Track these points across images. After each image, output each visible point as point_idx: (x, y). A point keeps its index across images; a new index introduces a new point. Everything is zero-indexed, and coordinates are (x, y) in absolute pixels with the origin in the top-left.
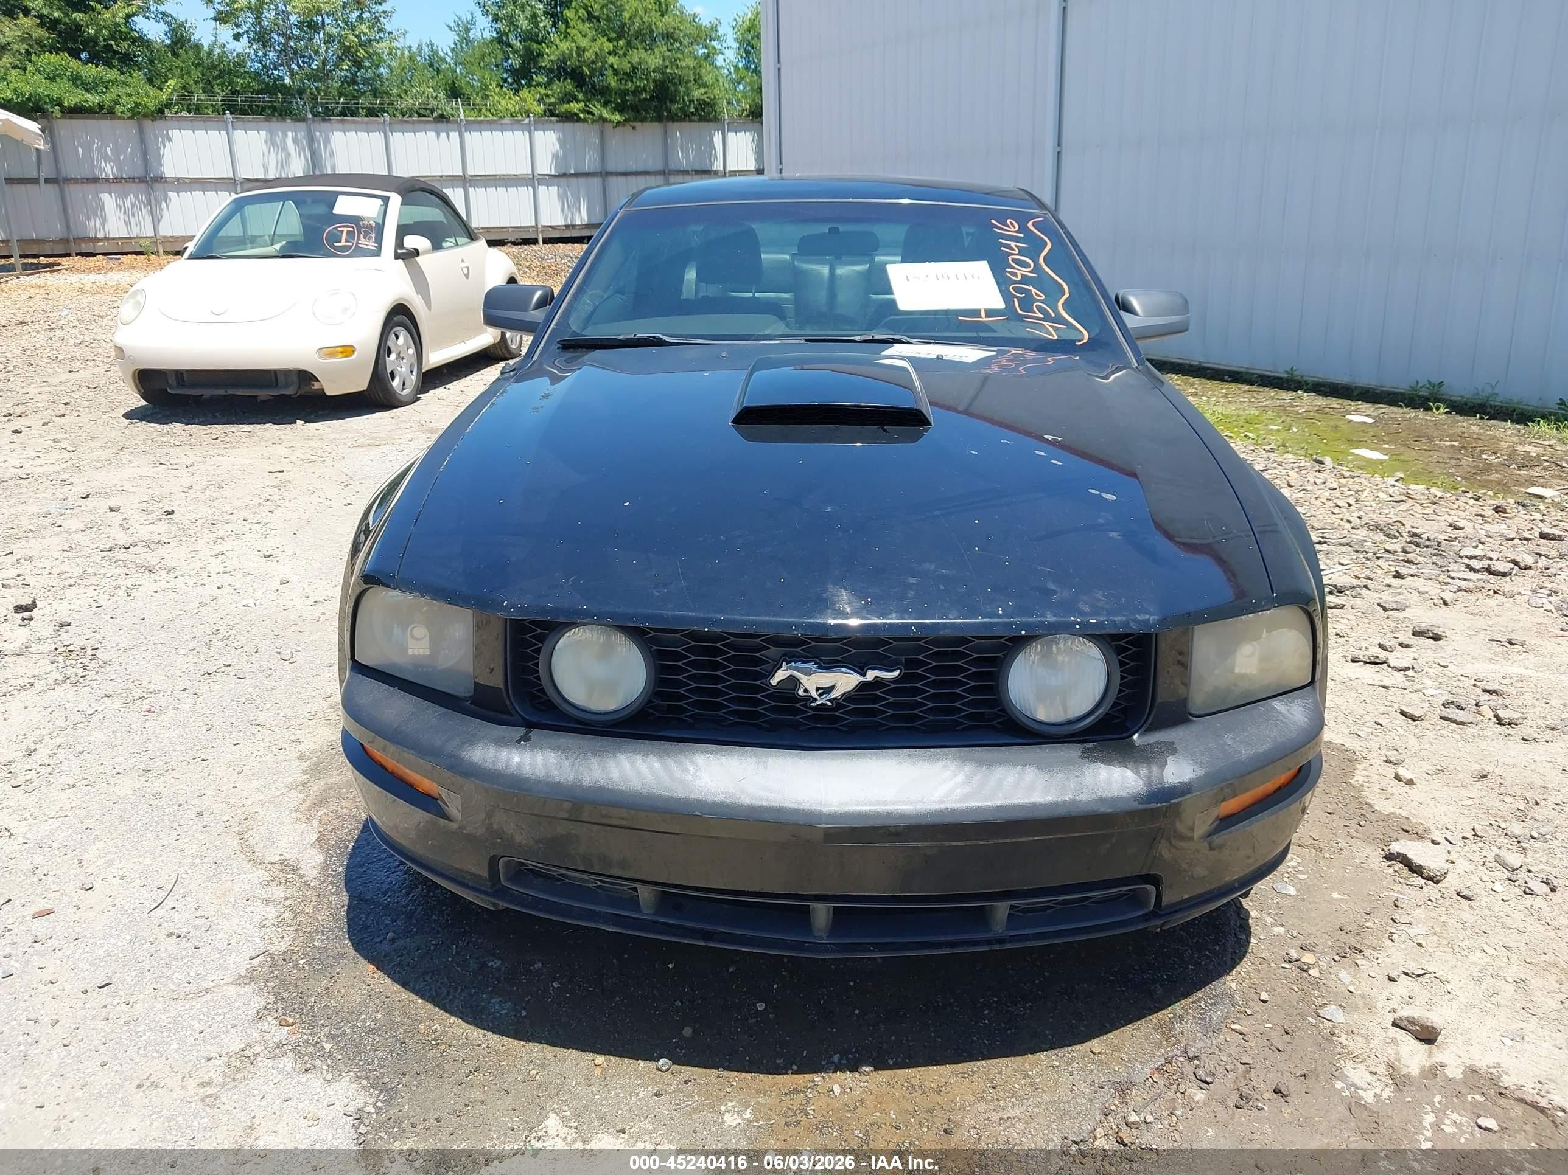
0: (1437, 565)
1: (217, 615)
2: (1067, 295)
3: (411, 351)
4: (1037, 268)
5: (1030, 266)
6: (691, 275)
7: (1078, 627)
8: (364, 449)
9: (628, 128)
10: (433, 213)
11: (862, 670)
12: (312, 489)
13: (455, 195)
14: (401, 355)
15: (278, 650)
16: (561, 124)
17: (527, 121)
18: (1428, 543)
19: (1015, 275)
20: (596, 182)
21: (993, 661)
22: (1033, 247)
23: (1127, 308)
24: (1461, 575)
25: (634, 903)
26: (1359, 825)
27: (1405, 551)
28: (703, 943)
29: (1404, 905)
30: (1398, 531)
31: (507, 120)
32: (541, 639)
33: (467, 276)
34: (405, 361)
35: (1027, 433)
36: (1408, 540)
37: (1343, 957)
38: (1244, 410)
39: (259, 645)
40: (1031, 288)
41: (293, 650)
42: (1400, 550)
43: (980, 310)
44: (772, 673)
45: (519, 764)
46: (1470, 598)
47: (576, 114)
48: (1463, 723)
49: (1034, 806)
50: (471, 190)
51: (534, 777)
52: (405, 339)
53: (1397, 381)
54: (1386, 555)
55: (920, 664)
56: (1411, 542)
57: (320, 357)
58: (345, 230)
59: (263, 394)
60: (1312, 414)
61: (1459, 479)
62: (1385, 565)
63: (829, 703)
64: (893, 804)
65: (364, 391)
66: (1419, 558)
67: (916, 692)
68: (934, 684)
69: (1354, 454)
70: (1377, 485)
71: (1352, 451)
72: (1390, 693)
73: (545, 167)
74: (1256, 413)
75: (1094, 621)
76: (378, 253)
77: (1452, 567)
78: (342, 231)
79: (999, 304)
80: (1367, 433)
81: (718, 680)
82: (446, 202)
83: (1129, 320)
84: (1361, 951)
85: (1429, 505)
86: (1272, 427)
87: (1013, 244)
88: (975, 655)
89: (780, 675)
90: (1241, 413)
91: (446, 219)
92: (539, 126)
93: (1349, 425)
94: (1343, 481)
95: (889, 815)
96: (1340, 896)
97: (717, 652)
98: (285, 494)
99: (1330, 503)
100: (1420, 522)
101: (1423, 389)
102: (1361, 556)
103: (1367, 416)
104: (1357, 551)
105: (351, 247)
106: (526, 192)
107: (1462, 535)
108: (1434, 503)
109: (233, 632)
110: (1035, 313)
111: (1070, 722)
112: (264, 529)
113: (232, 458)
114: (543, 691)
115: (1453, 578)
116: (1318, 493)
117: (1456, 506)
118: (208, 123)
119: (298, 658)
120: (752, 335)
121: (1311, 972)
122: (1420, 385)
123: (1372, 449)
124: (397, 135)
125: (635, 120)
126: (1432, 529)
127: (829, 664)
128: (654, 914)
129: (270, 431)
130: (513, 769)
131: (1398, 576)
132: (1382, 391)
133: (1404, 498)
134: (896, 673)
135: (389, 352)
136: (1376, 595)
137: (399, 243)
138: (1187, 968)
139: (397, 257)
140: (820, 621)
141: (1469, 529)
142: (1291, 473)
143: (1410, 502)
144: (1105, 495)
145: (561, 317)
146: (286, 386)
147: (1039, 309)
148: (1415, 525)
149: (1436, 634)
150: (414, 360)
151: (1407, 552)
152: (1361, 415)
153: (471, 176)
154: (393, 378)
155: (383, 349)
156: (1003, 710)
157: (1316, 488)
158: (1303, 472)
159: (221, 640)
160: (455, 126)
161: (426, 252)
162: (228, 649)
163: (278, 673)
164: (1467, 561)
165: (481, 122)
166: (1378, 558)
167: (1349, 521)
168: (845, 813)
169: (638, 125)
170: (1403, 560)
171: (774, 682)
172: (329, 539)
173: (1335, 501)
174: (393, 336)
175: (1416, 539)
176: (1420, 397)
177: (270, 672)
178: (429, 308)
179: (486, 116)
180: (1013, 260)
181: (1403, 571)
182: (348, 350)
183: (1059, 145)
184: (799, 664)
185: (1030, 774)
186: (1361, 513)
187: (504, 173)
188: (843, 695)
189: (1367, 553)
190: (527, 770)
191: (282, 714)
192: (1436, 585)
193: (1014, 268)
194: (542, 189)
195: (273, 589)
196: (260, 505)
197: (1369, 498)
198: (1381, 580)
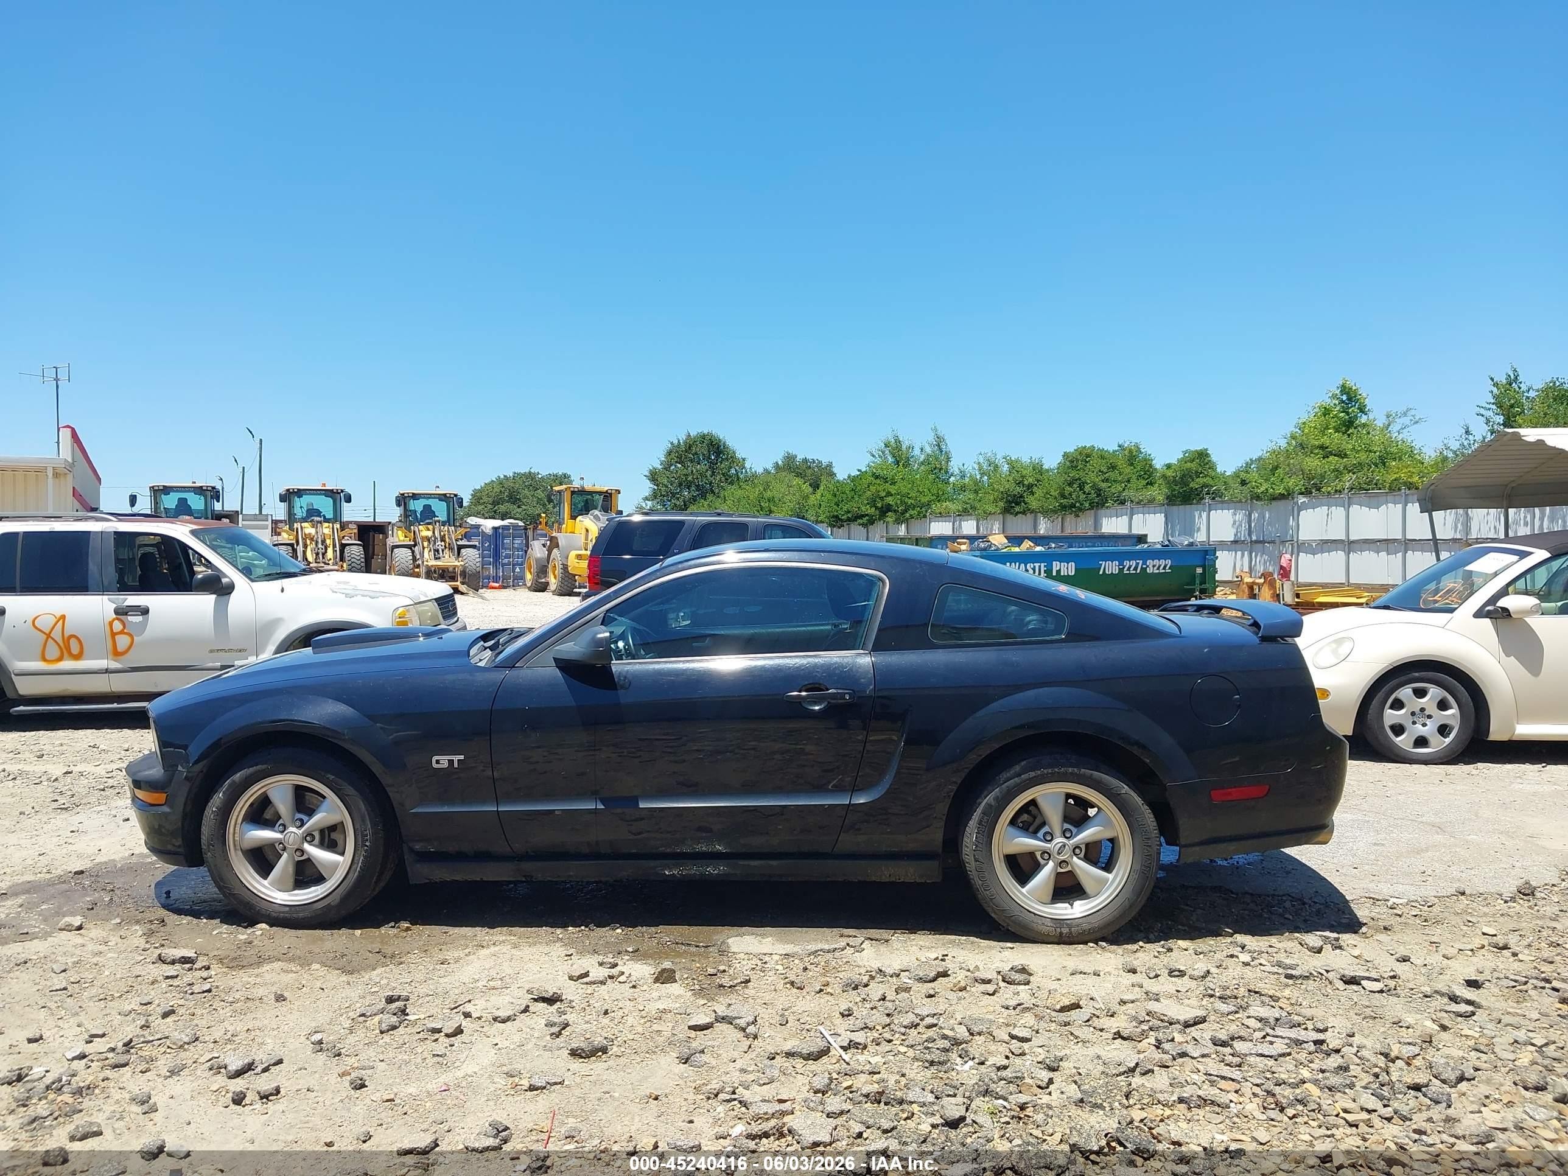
3: (1450, 712)
14: (1425, 713)
34: (1431, 719)
135: (1399, 706)
137: (1492, 602)
139: (1482, 615)
150: (1452, 722)
154: (1396, 733)
174: (1409, 690)
182: (1325, 693)
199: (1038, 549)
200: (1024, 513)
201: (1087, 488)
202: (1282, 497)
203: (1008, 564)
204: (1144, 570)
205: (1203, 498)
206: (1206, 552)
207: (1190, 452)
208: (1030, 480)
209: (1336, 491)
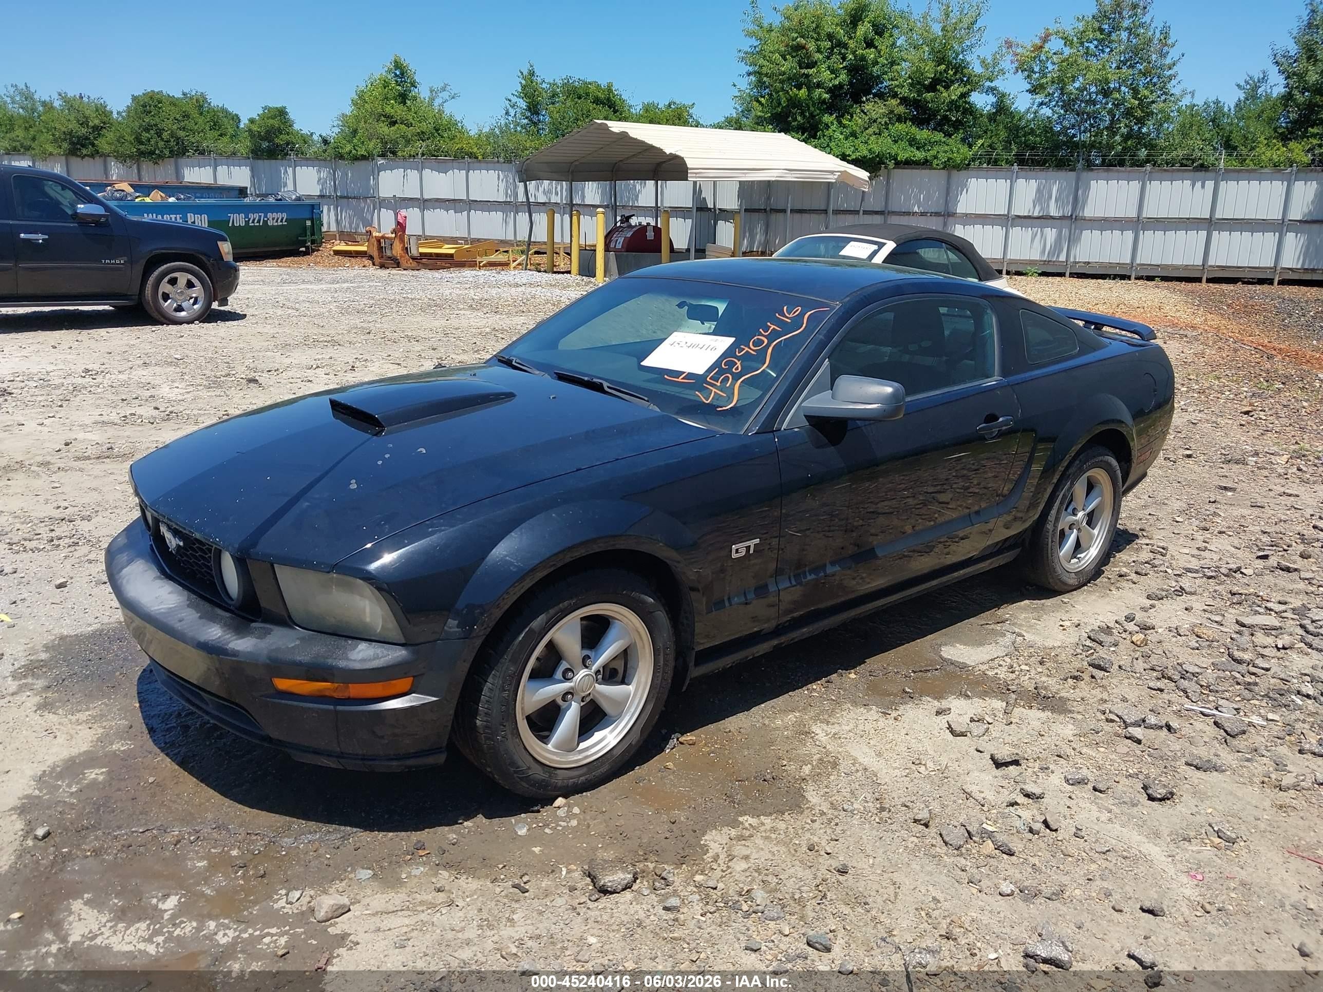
4: (764, 349)
5: (761, 346)
17: (1289, 171)
19: (742, 351)
29: (552, 875)
31: (1268, 170)
40: (739, 362)
73: (1297, 214)
87: (773, 327)
92: (1301, 176)
118: (999, 173)
124: (1155, 184)
147: (725, 379)
153: (1218, 219)
160: (1211, 174)
165: (1241, 171)
179: (1247, 166)
180: (756, 339)
187: (1253, 217)
193: (748, 346)
194: (1289, 235)
199: (172, 200)
200: (92, 156)
201: (165, 135)
202: (364, 158)
203: (145, 215)
204: (265, 222)
205: (287, 154)
206: (313, 206)
207: (270, 109)
208: (97, 122)
209: (410, 156)
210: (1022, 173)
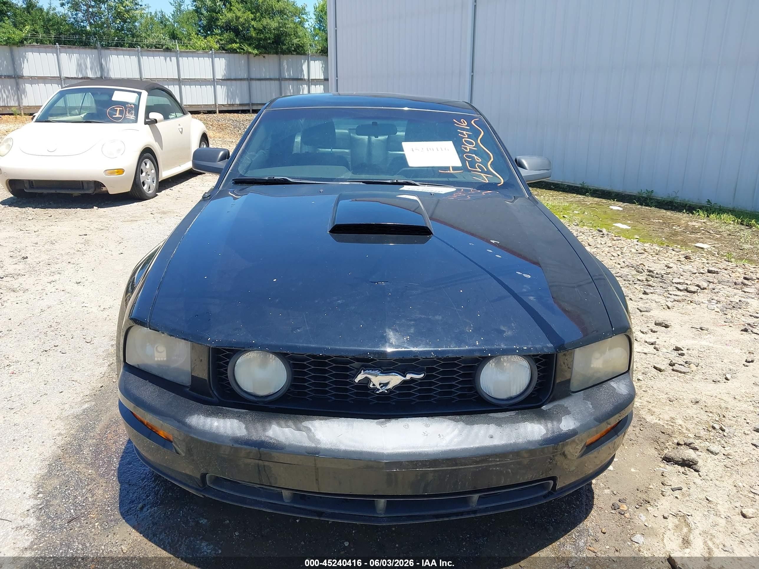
0: (662, 287)
1: (51, 316)
2: (492, 159)
3: (153, 171)
4: (477, 145)
5: (473, 144)
6: (298, 139)
7: (517, 351)
8: (129, 223)
9: (261, 57)
10: (164, 100)
11: (404, 374)
12: (102, 245)
13: (174, 90)
14: (148, 173)
15: (84, 337)
16: (228, 54)
17: (211, 52)
18: (657, 276)
19: (466, 149)
20: (245, 83)
21: (471, 368)
22: (475, 134)
23: (521, 165)
24: (674, 293)
25: (280, 496)
26: (640, 430)
27: (647, 280)
28: (318, 519)
29: (666, 475)
30: (642, 269)
31: (201, 52)
32: (229, 357)
33: (181, 132)
34: (150, 176)
35: (483, 239)
36: (648, 274)
37: (640, 506)
38: (562, 203)
39: (74, 334)
40: (474, 155)
41: (92, 337)
42: (645, 280)
43: (450, 167)
44: (355, 376)
45: (217, 427)
46: (680, 305)
47: (235, 50)
48: (684, 373)
49: (495, 447)
50: (183, 87)
51: (225, 434)
52: (150, 165)
53: (633, 190)
54: (638, 282)
55: (434, 370)
56: (649, 275)
57: (106, 175)
58: (118, 109)
59: (76, 193)
60: (593, 205)
61: (664, 239)
62: (638, 288)
63: (386, 391)
64: (421, 448)
65: (129, 192)
66: (654, 283)
67: (431, 384)
68: (441, 380)
69: (614, 226)
70: (629, 244)
71: (614, 224)
72: (648, 356)
73: (219, 75)
74: (568, 204)
75: (526, 348)
76: (136, 121)
77: (670, 288)
78: (117, 109)
79: (459, 164)
80: (620, 215)
81: (326, 379)
82: (170, 94)
83: (523, 172)
84: (649, 502)
85: (655, 255)
86: (575, 212)
87: (465, 132)
88: (463, 365)
89: (360, 377)
90: (560, 204)
91: (171, 104)
92: (217, 55)
93: (611, 211)
94: (614, 242)
95: (420, 454)
96: (635, 471)
97: (326, 364)
98: (87, 248)
99: (609, 254)
100: (652, 264)
101: (644, 194)
102: (627, 283)
103: (619, 206)
104: (625, 280)
105: (122, 118)
106: (210, 88)
107: (672, 271)
108: (657, 254)
109: (60, 326)
110: (477, 169)
111: (511, 398)
112: (76, 267)
113: (59, 227)
114: (229, 383)
115: (671, 294)
116: (604, 249)
117: (667, 255)
118: (48, 49)
119: (95, 341)
120: (335, 179)
121: (626, 515)
122: (643, 192)
123: (623, 224)
124: (145, 58)
125: (265, 53)
126: (658, 268)
127: (386, 371)
128: (290, 503)
129: (80, 211)
130: (214, 430)
131: (645, 293)
132: (625, 194)
133: (643, 252)
134: (422, 375)
135: (142, 172)
136: (636, 303)
137: (147, 116)
138: (564, 515)
139: (146, 123)
140: (382, 349)
141: (675, 268)
142: (589, 238)
143: (646, 254)
144: (524, 275)
145: (234, 166)
146: (88, 189)
147: (480, 167)
148: (650, 266)
149: (667, 325)
150: (154, 176)
151: (648, 281)
152: (616, 207)
153: (182, 79)
154: (144, 185)
155: (139, 171)
156: (477, 392)
157: (602, 246)
158: (595, 238)
159: (52, 331)
160: (173, 54)
161: (161, 121)
162: (57, 336)
163: (84, 350)
164: (676, 285)
165: (187, 52)
166: (635, 284)
167: (619, 264)
168: (396, 454)
169: (266, 55)
170: (647, 285)
171: (357, 380)
172: (111, 273)
173: (612, 253)
174: (144, 163)
175: (651, 274)
176: (643, 197)
177: (79, 349)
178: (162, 149)
179: (190, 49)
180: (465, 141)
181: (647, 291)
182: (121, 171)
183: (472, 72)
184: (370, 371)
185: (492, 429)
186: (624, 260)
187: (199, 78)
188: (393, 387)
189: (629, 281)
190: (222, 431)
191: (86, 374)
192: (663, 298)
193: (466, 145)
194: (218, 87)
195: (81, 302)
196: (74, 253)
197: (627, 251)
198: (637, 295)
210: (63, 50)
